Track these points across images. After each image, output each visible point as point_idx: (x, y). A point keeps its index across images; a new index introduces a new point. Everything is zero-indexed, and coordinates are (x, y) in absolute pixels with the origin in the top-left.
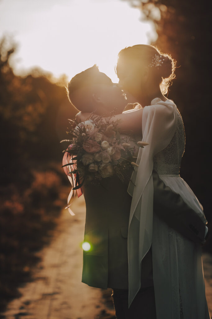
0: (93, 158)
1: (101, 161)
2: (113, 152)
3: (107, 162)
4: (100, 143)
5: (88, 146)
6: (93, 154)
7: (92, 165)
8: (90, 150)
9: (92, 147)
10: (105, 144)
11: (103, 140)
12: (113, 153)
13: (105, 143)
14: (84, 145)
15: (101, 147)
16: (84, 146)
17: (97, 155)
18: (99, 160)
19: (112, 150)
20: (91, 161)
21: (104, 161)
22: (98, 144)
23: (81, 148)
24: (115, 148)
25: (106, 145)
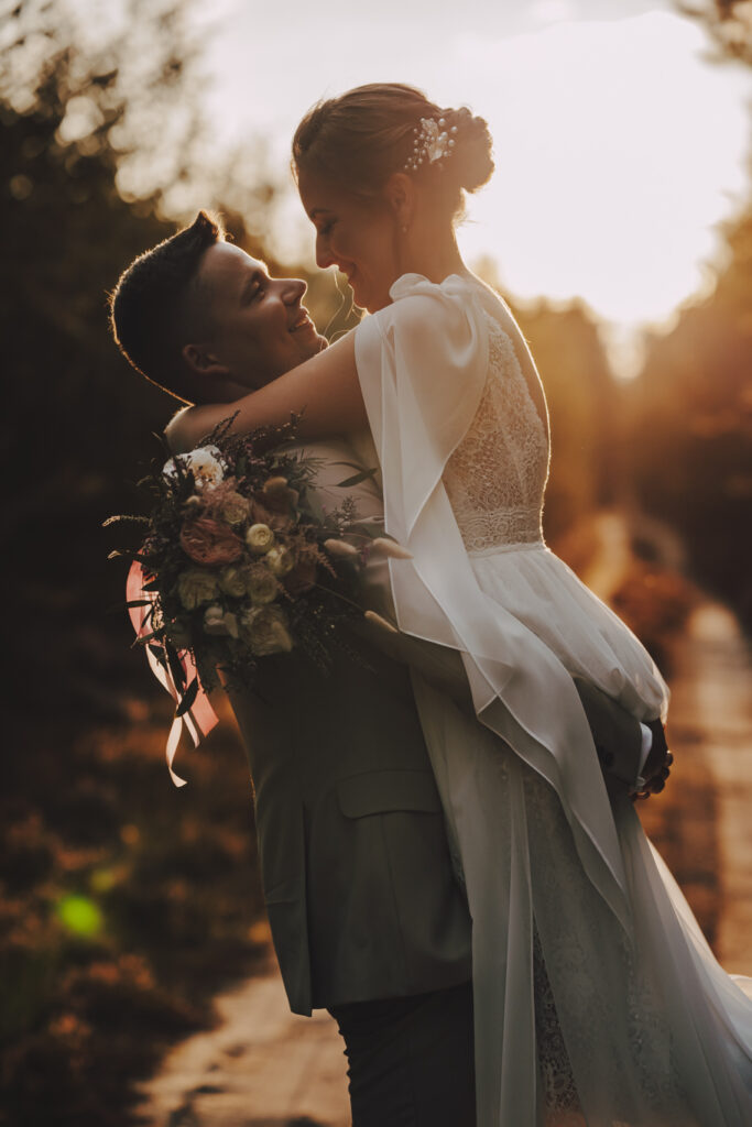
0: (217, 585)
1: (246, 597)
2: (286, 566)
3: (268, 599)
4: (241, 530)
5: (200, 542)
6: (216, 569)
7: (215, 611)
8: (204, 556)
9: (213, 544)
10: (258, 534)
11: (252, 520)
12: (289, 568)
13: (261, 532)
14: (185, 534)
15: (246, 547)
16: (183, 538)
17: (232, 574)
18: (239, 593)
19: (284, 558)
20: (209, 596)
21: (254, 598)
22: (233, 535)
23: (174, 547)
24: (297, 554)
25: (262, 539)
